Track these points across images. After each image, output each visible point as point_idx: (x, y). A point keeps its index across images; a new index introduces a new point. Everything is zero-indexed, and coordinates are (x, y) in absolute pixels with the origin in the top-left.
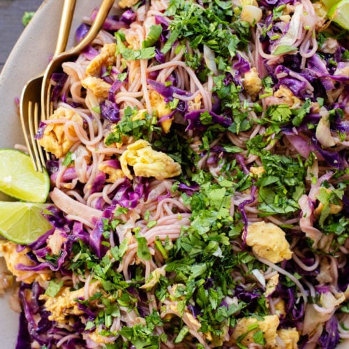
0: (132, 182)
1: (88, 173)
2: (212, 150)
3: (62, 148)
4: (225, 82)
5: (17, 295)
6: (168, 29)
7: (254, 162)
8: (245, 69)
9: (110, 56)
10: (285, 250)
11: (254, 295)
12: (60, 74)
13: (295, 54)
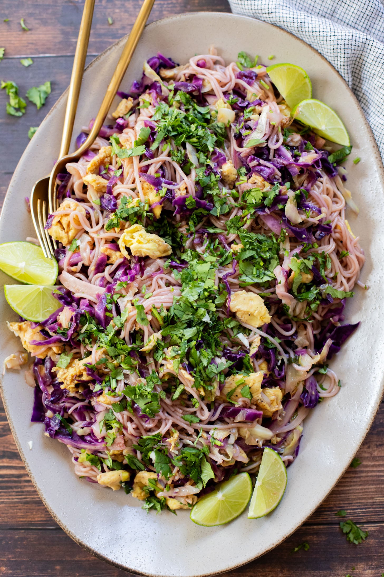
0: (130, 261)
1: (91, 256)
2: (197, 232)
3: (68, 236)
4: (206, 173)
5: (31, 371)
6: (155, 130)
7: (234, 240)
8: (222, 161)
9: (107, 157)
10: (265, 315)
11: (240, 355)
12: (64, 174)
13: (265, 146)
